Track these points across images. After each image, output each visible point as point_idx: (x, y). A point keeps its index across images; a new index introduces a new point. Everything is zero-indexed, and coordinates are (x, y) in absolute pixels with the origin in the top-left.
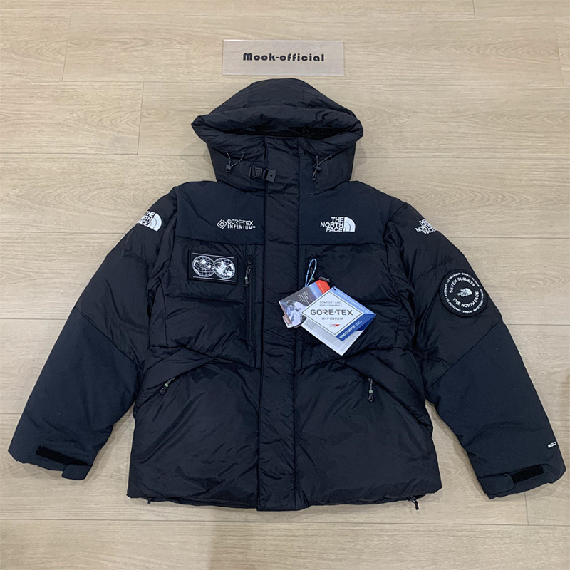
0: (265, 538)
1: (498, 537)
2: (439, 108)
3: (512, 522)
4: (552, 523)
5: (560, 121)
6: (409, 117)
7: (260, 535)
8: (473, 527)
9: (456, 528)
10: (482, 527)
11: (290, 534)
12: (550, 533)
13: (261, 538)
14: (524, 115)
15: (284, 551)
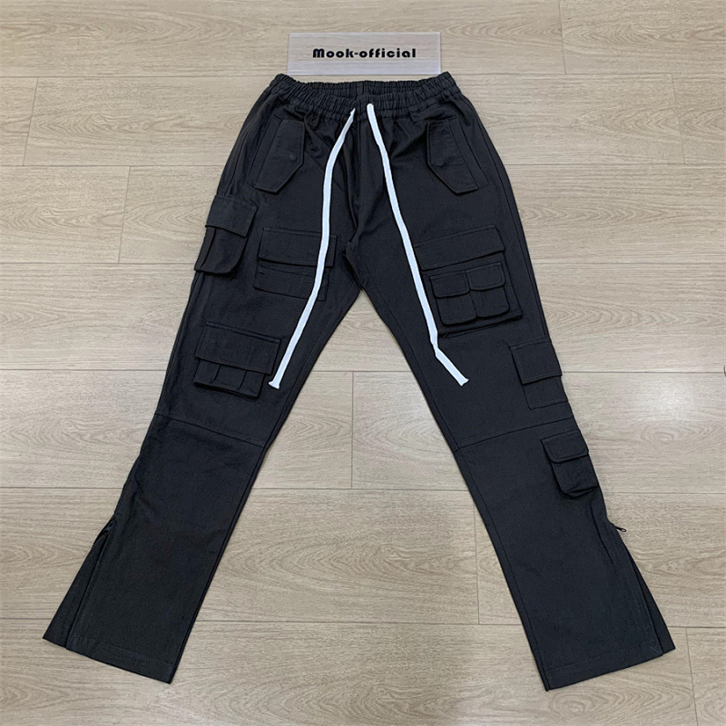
0: (33, 506)
1: (313, 503)
2: (305, 19)
3: (333, 486)
4: (379, 486)
5: (449, 32)
6: (265, 30)
7: (29, 503)
8: (285, 492)
9: (265, 494)
10: (295, 491)
11: (64, 501)
12: (376, 498)
13: (29, 505)
14: (405, 26)
15: (54, 521)
